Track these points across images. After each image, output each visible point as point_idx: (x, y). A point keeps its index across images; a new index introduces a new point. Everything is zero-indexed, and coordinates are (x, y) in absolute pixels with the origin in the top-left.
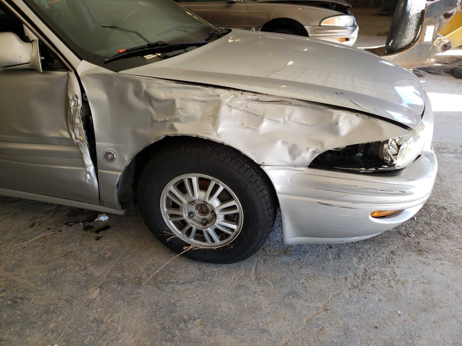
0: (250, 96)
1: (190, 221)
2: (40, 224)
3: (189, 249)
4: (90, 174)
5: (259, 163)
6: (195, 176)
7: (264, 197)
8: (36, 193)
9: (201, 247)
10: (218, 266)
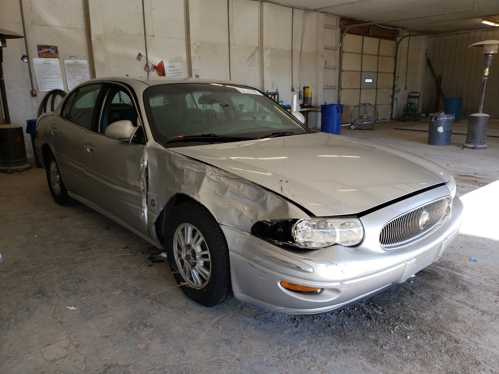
0: (223, 173)
1: (185, 261)
2: (130, 248)
3: (183, 285)
4: (144, 213)
5: (219, 222)
6: (190, 227)
7: (221, 251)
8: (131, 225)
9: (191, 286)
10: (199, 306)
